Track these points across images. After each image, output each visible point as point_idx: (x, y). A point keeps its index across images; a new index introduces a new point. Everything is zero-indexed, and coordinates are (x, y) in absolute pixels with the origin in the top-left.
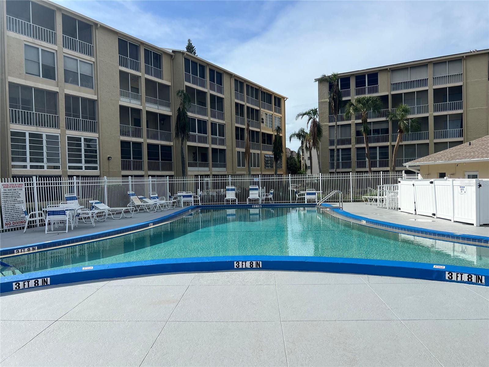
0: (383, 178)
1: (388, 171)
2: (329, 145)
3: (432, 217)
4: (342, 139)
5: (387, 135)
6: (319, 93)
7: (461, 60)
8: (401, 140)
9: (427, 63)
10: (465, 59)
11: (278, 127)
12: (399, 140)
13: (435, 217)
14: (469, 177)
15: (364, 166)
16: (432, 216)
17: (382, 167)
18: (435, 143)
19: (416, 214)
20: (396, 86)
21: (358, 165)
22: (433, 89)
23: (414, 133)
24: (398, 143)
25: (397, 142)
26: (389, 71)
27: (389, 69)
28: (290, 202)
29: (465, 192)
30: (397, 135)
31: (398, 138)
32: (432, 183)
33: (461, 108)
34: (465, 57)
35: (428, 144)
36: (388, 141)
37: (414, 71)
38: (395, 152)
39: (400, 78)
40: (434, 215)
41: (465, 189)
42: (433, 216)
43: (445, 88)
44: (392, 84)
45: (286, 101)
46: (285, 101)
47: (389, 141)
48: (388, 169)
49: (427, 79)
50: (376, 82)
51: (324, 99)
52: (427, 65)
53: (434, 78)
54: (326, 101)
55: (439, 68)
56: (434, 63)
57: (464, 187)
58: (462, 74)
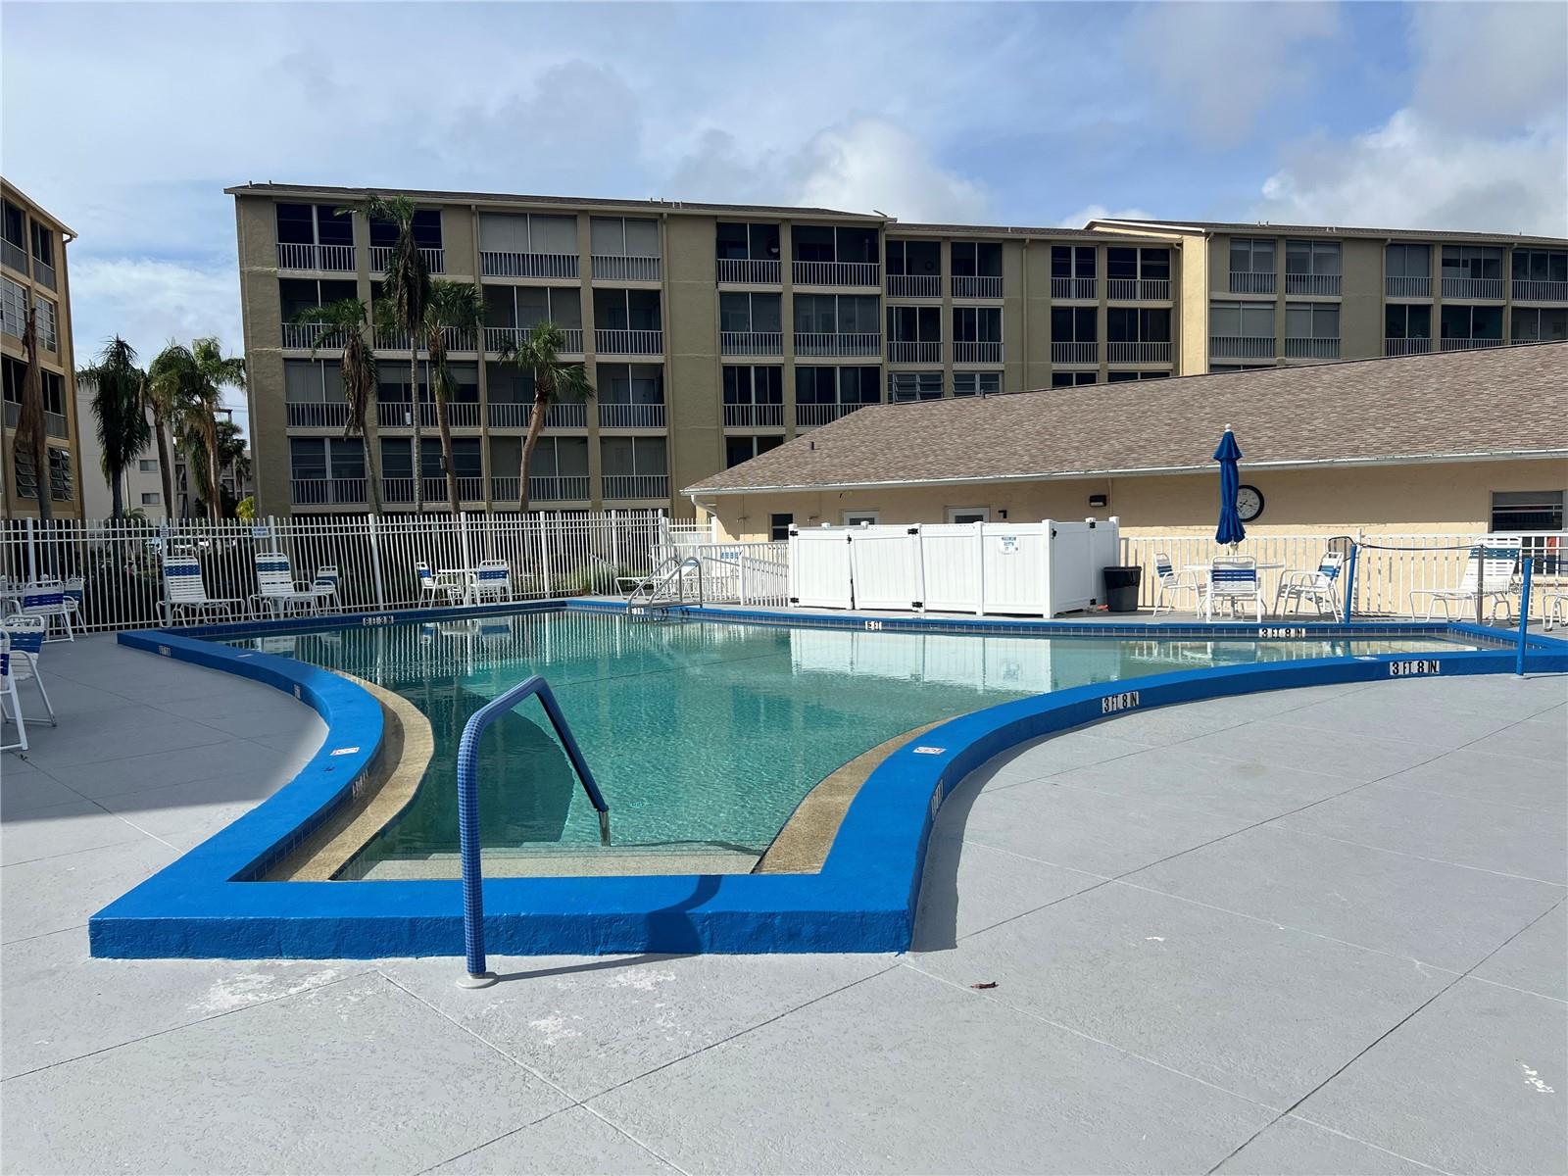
0: (468, 532)
1: (482, 512)
2: (286, 424)
3: (911, 611)
4: (332, 405)
5: (474, 406)
6: (240, 242)
7: (655, 221)
8: (544, 422)
9: (576, 213)
10: (665, 222)
11: (118, 342)
12: (537, 424)
13: (922, 610)
14: (960, 520)
15: (407, 497)
16: (911, 607)
17: (469, 499)
18: (603, 439)
19: (854, 608)
20: (492, 262)
21: (388, 492)
22: (594, 289)
23: (576, 407)
24: (535, 431)
25: (531, 429)
26: (474, 214)
27: (473, 207)
28: (378, 608)
29: (1017, 549)
30: (531, 407)
31: (534, 416)
32: (914, 532)
33: (659, 350)
34: (665, 215)
35: (584, 440)
36: (476, 422)
37: (542, 228)
38: (526, 458)
39: (506, 240)
40: (919, 605)
41: (1016, 543)
42: (915, 609)
43: (621, 290)
44: (482, 253)
45: (67, 245)
46: (64, 243)
47: (480, 424)
48: (483, 505)
49: (577, 257)
50: (435, 239)
51: (263, 265)
52: (574, 217)
53: (593, 257)
54: (270, 271)
55: (605, 232)
56: (591, 217)
57: (1015, 539)
58: (658, 260)
